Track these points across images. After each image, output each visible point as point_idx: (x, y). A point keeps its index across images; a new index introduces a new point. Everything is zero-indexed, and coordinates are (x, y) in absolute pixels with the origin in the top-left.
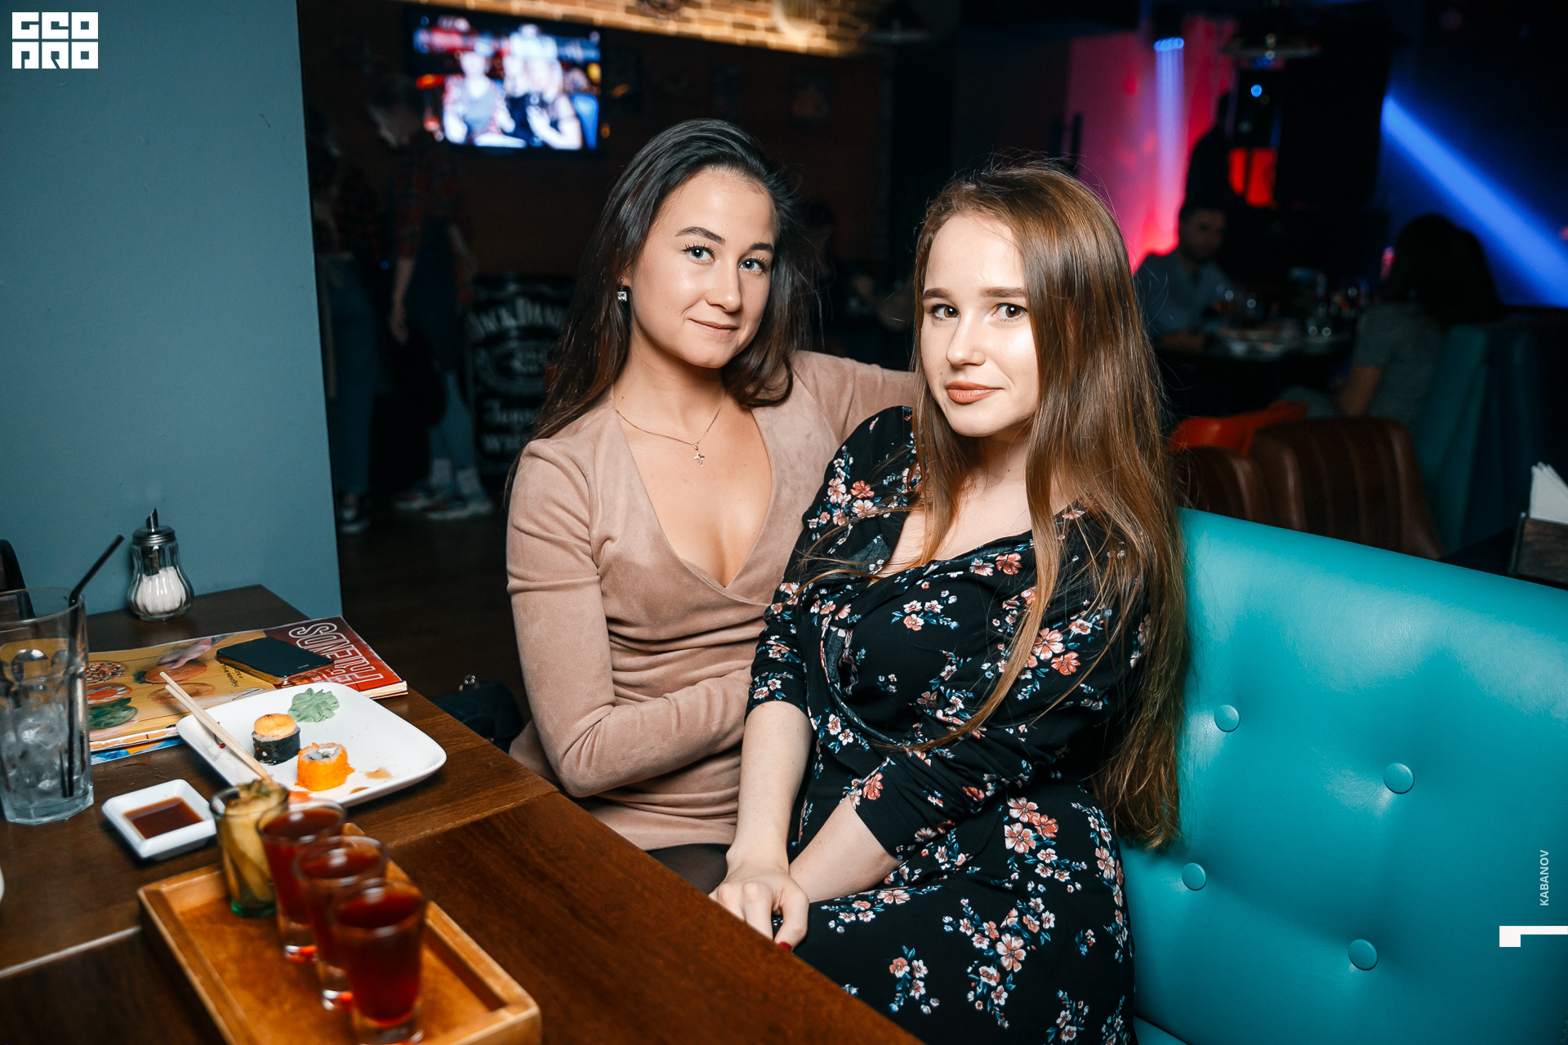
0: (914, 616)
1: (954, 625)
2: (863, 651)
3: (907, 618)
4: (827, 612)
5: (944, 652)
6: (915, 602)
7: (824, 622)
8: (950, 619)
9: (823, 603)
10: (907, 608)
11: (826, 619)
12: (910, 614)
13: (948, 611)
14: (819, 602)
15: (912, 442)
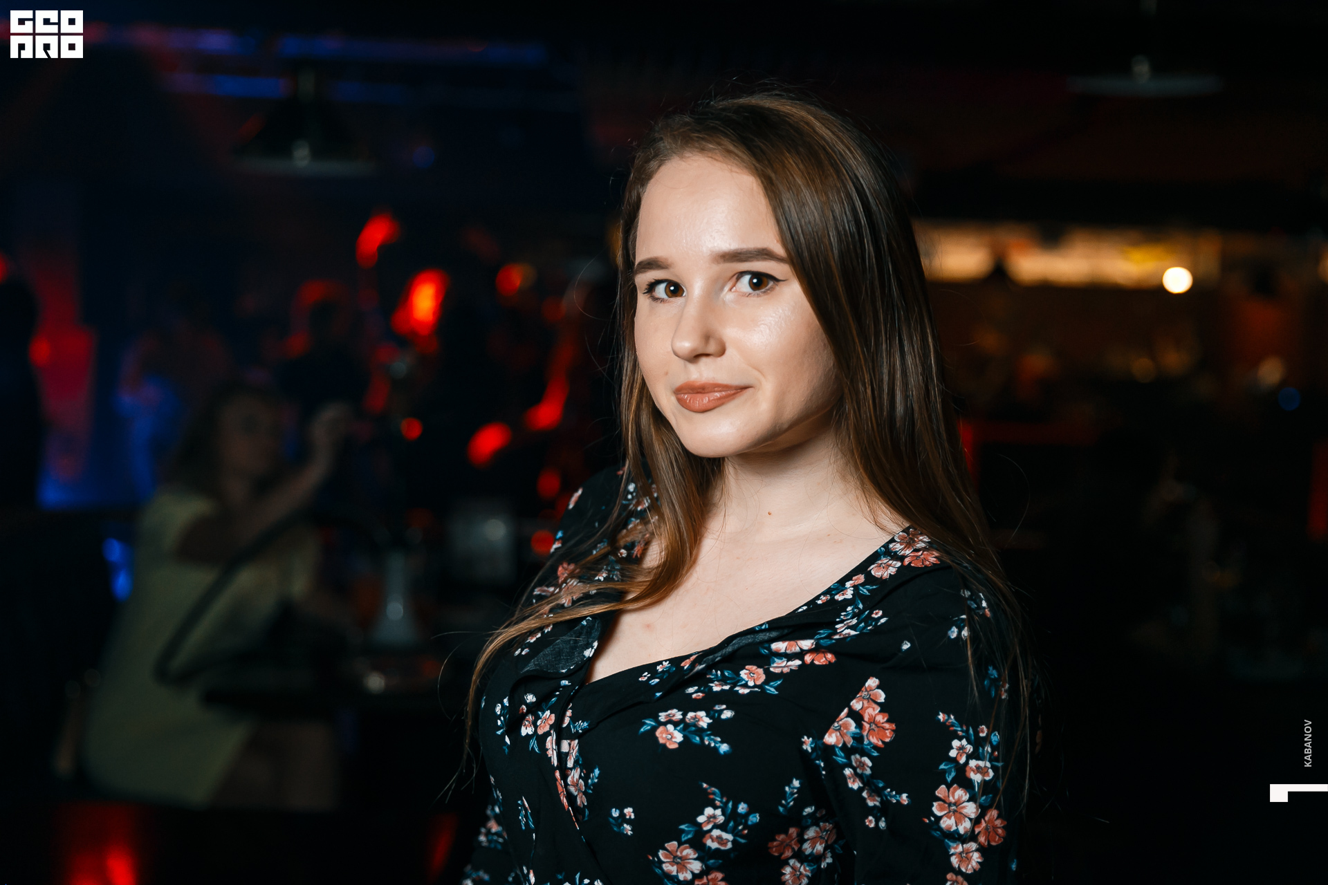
0: (670, 727)
1: (724, 748)
2: (597, 772)
3: (661, 729)
4: (547, 728)
5: (705, 785)
6: (675, 711)
7: (548, 745)
8: (719, 739)
9: (538, 718)
10: (663, 717)
11: (549, 738)
12: (665, 724)
13: (718, 727)
14: (530, 718)
15: (630, 497)
